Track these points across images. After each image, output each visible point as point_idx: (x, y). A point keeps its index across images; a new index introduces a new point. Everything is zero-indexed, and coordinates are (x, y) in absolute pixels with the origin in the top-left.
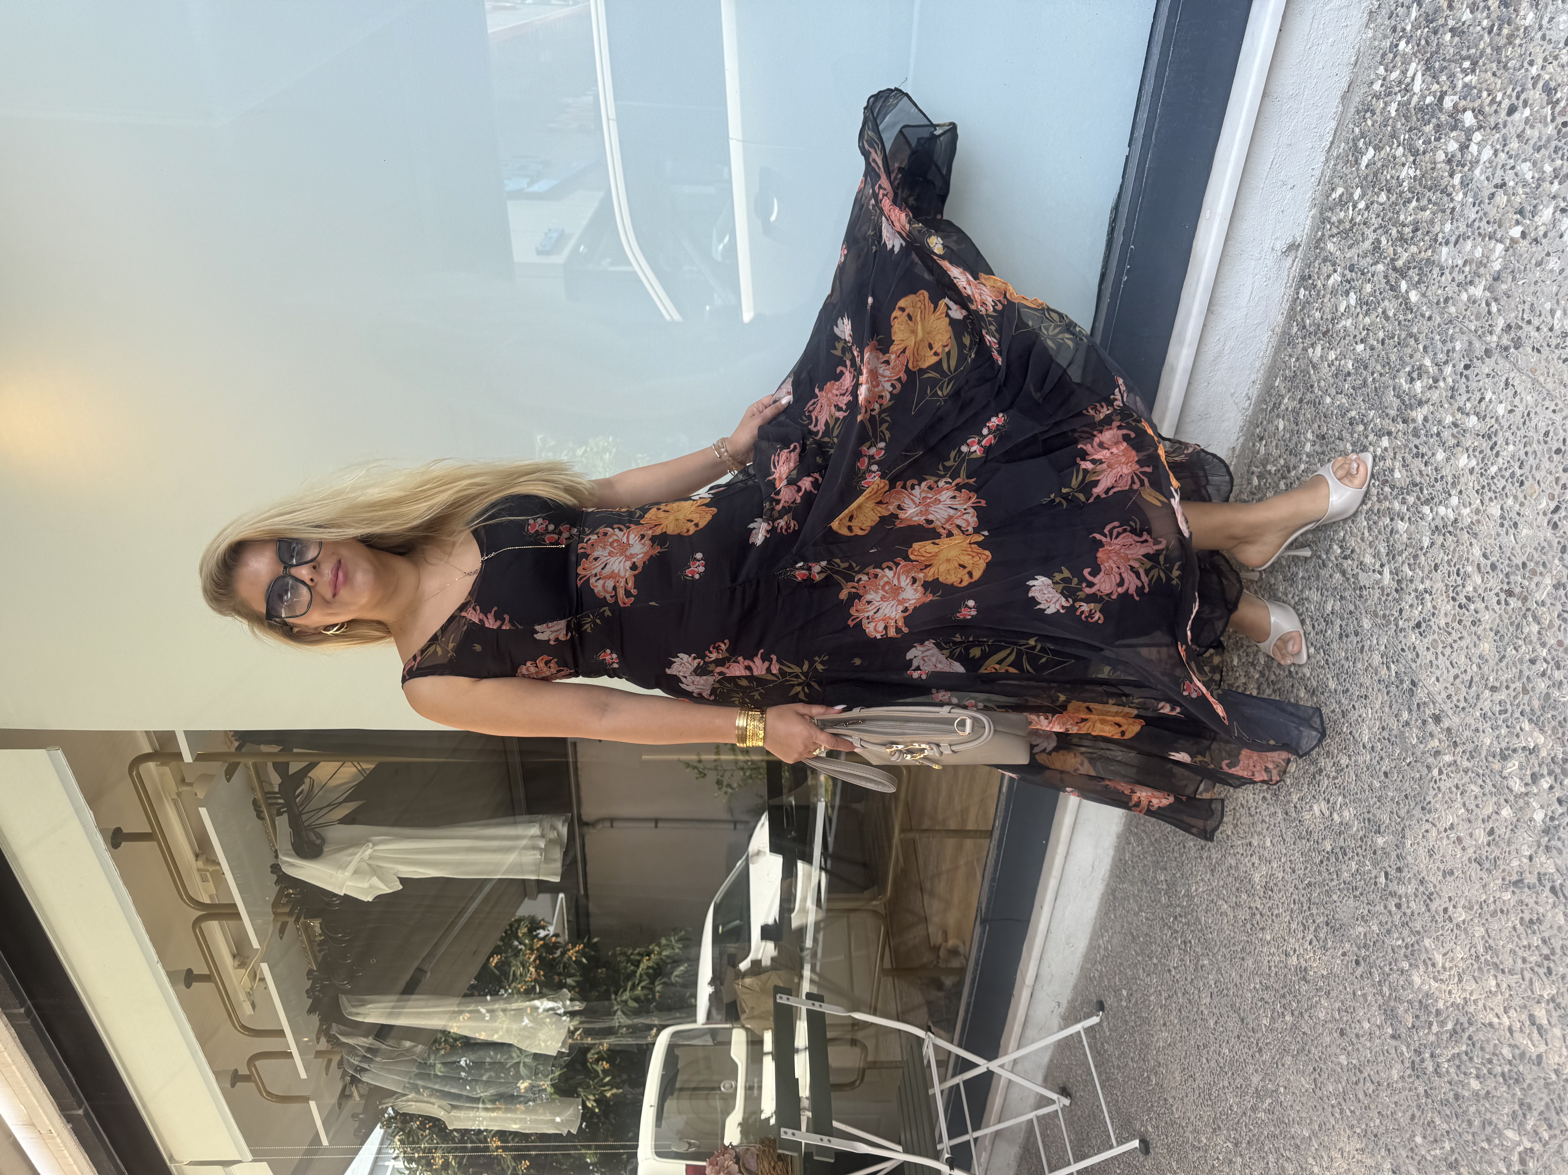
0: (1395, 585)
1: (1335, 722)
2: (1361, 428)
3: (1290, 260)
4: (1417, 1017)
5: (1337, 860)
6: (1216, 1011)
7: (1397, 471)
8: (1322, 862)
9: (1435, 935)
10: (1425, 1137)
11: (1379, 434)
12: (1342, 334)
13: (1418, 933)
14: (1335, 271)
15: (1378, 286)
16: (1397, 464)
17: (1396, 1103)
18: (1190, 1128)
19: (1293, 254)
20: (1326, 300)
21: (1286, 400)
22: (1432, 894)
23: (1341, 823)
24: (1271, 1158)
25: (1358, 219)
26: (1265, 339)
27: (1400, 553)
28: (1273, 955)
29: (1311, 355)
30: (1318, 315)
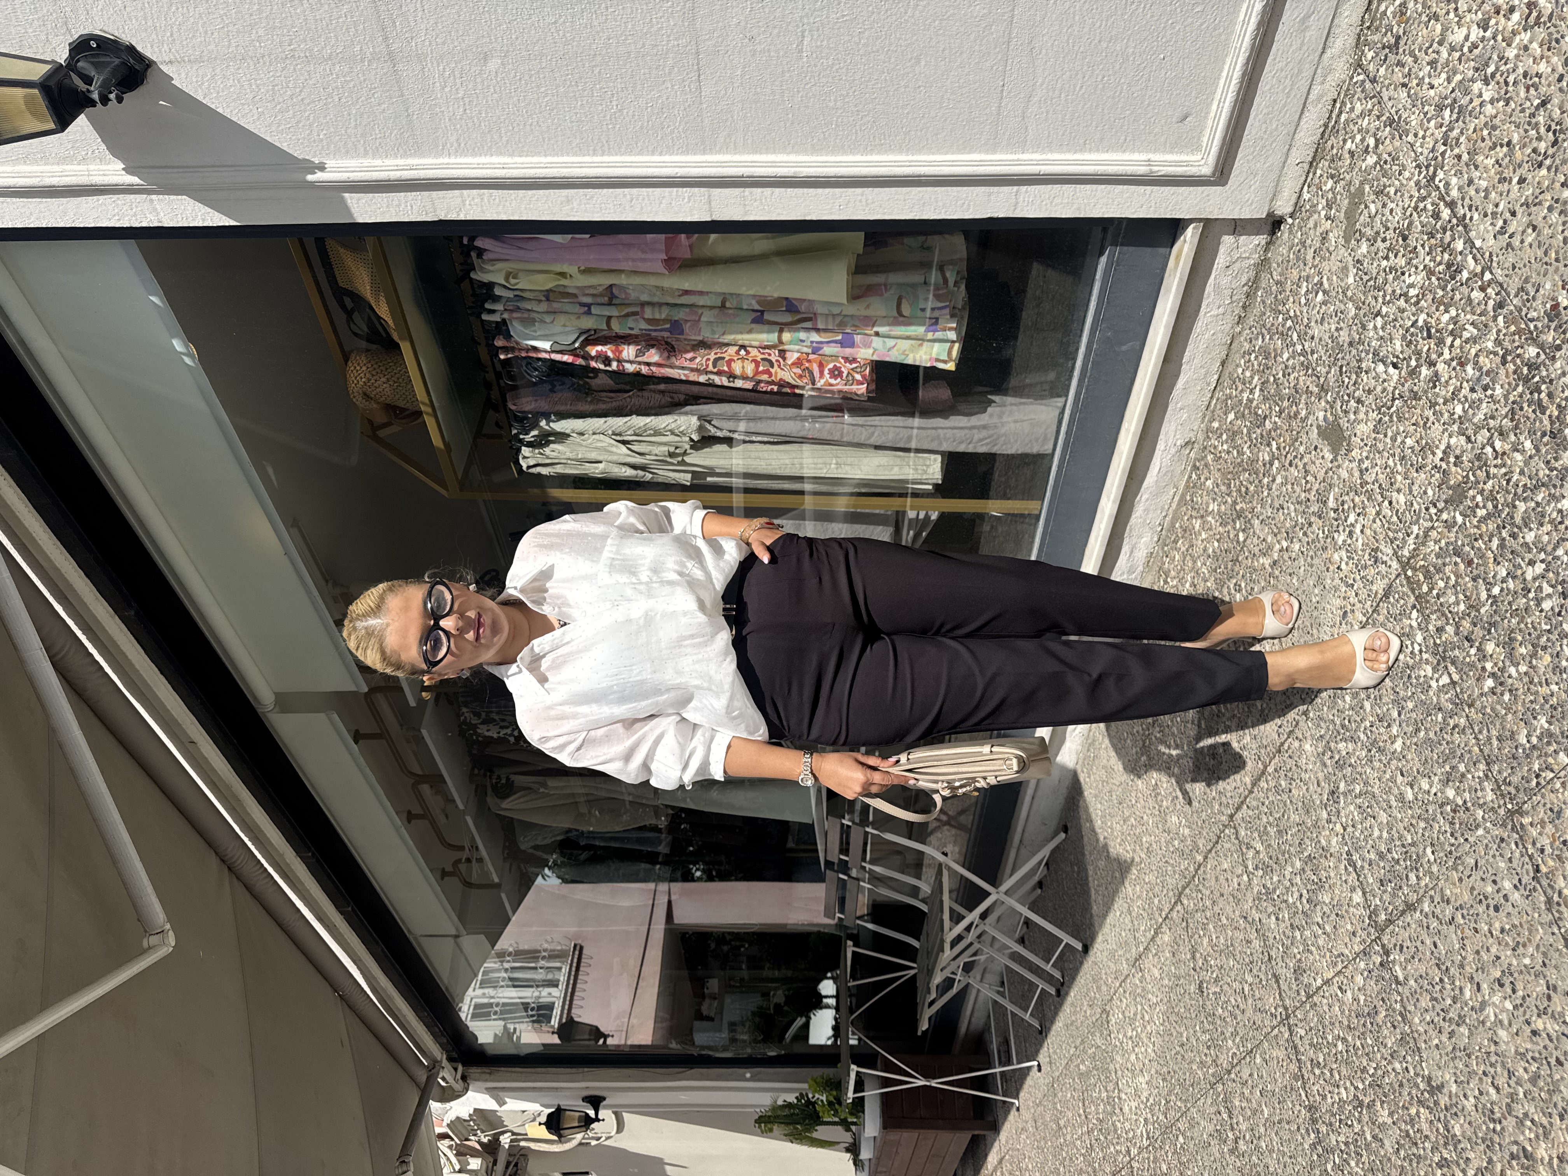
3: (1188, 449)
12: (1209, 525)
14: (1210, 479)
15: (1227, 512)
19: (1190, 447)
20: (1204, 494)
25: (1223, 455)
26: (1172, 493)
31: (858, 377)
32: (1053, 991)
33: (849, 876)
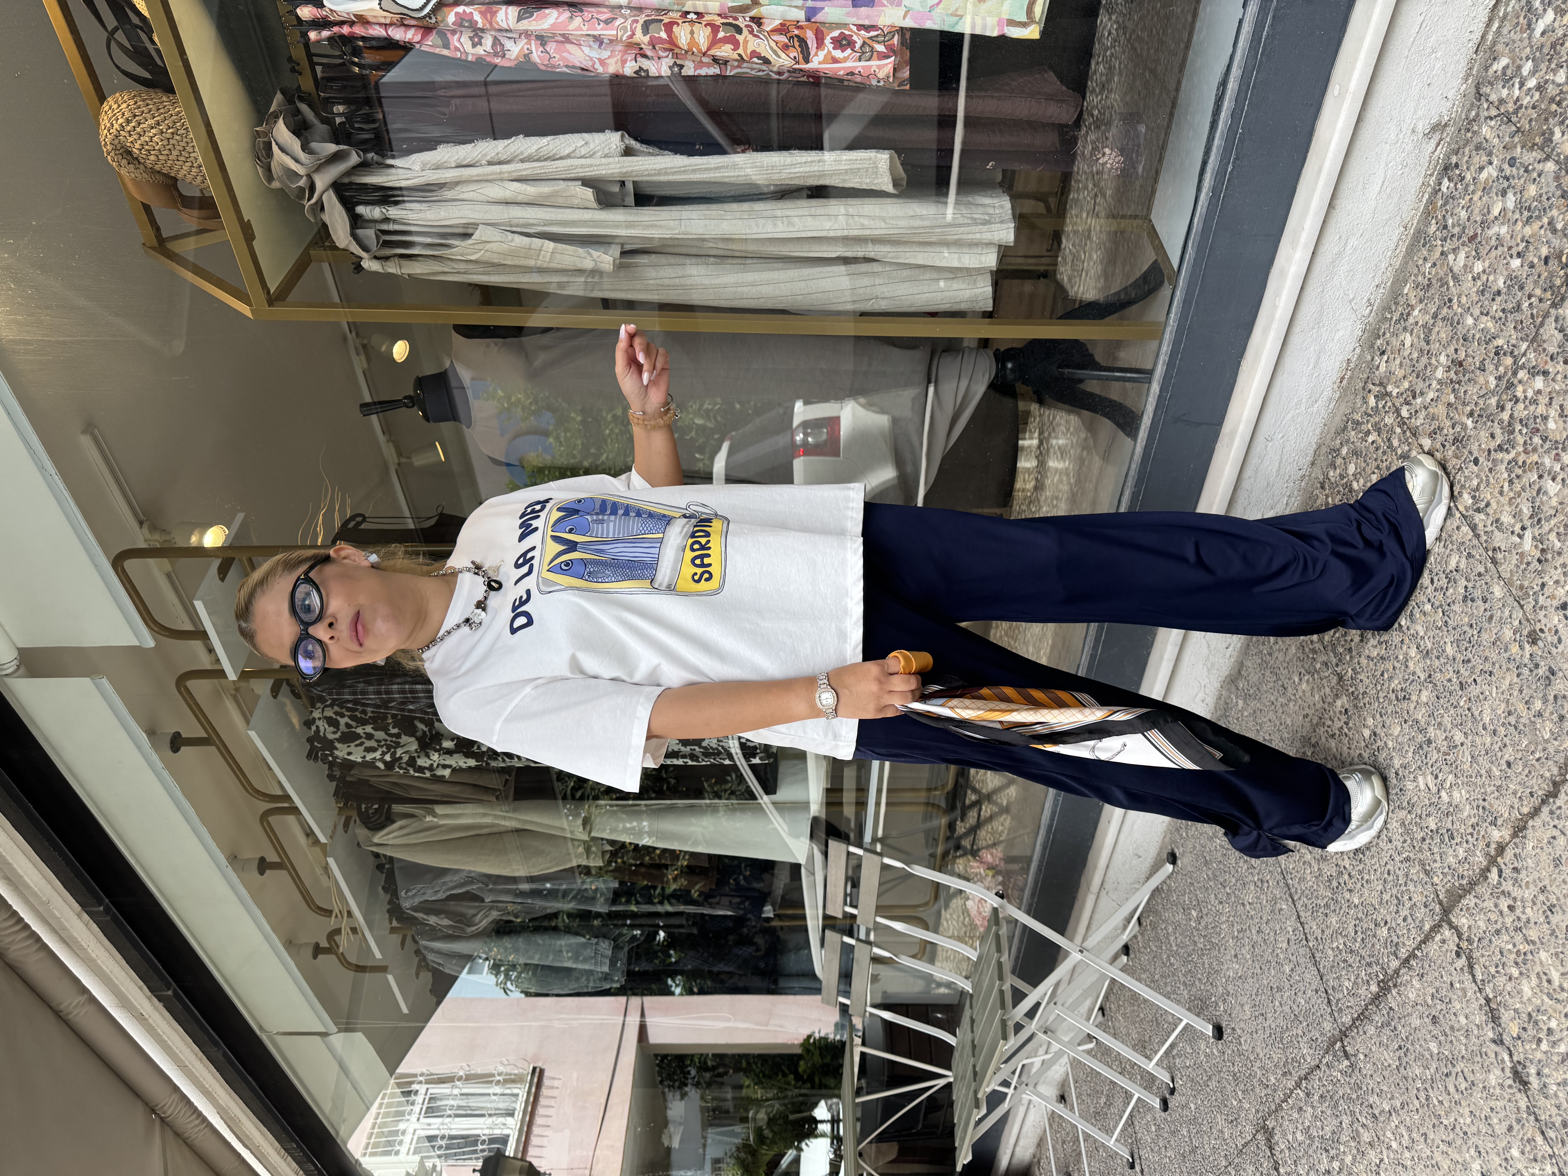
0: (1538, 555)
1: (1451, 693)
2: (1509, 361)
3: (1433, 143)
4: (1524, 1029)
5: (1442, 842)
6: (1293, 958)
7: (1550, 420)
8: (1424, 839)
9: (1553, 951)
10: (1523, 1153)
11: (1534, 372)
12: (1493, 242)
13: (1533, 943)
14: (1491, 163)
15: (1544, 190)
16: (1553, 413)
17: (1492, 1109)
18: (1258, 1064)
19: (1437, 136)
20: (1476, 198)
21: (1416, 313)
22: (1554, 906)
23: (1450, 804)
24: (1346, 1120)
25: (1526, 101)
26: (1395, 238)
27: (1549, 519)
28: (1361, 920)
29: (1451, 262)
30: (1463, 214)
31: (880, 48)
32: (1156, 1103)
33: (858, 940)
